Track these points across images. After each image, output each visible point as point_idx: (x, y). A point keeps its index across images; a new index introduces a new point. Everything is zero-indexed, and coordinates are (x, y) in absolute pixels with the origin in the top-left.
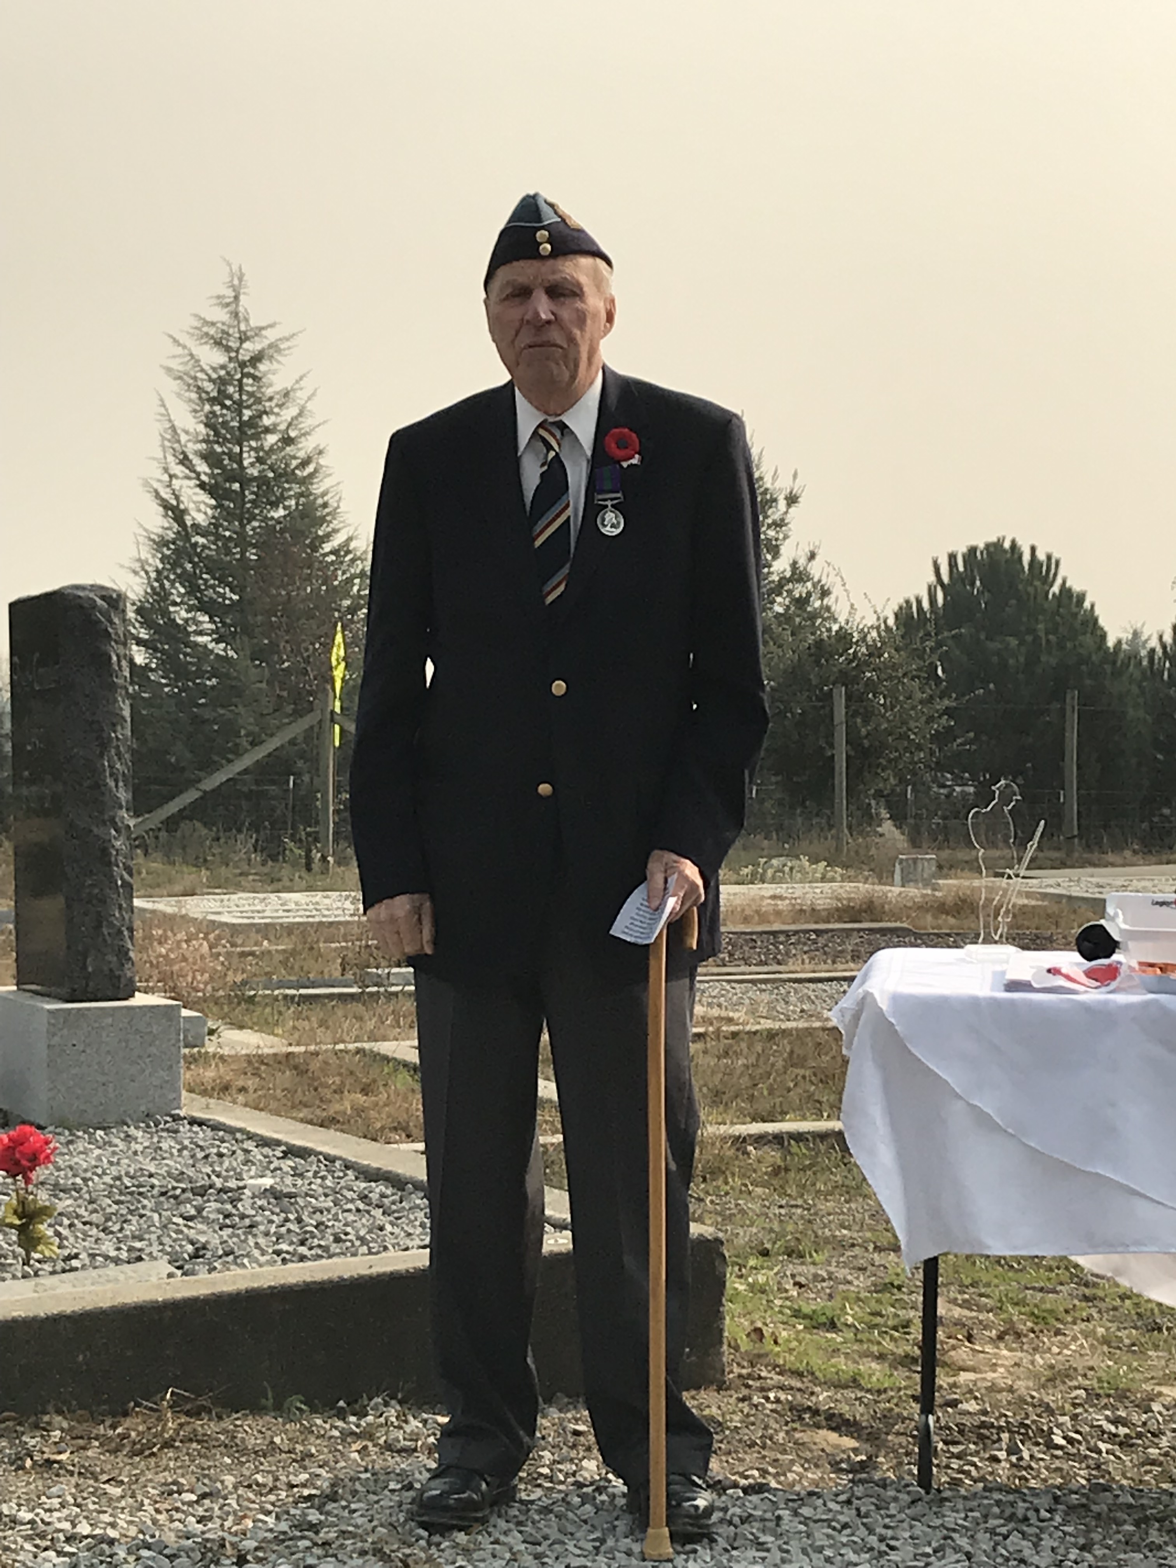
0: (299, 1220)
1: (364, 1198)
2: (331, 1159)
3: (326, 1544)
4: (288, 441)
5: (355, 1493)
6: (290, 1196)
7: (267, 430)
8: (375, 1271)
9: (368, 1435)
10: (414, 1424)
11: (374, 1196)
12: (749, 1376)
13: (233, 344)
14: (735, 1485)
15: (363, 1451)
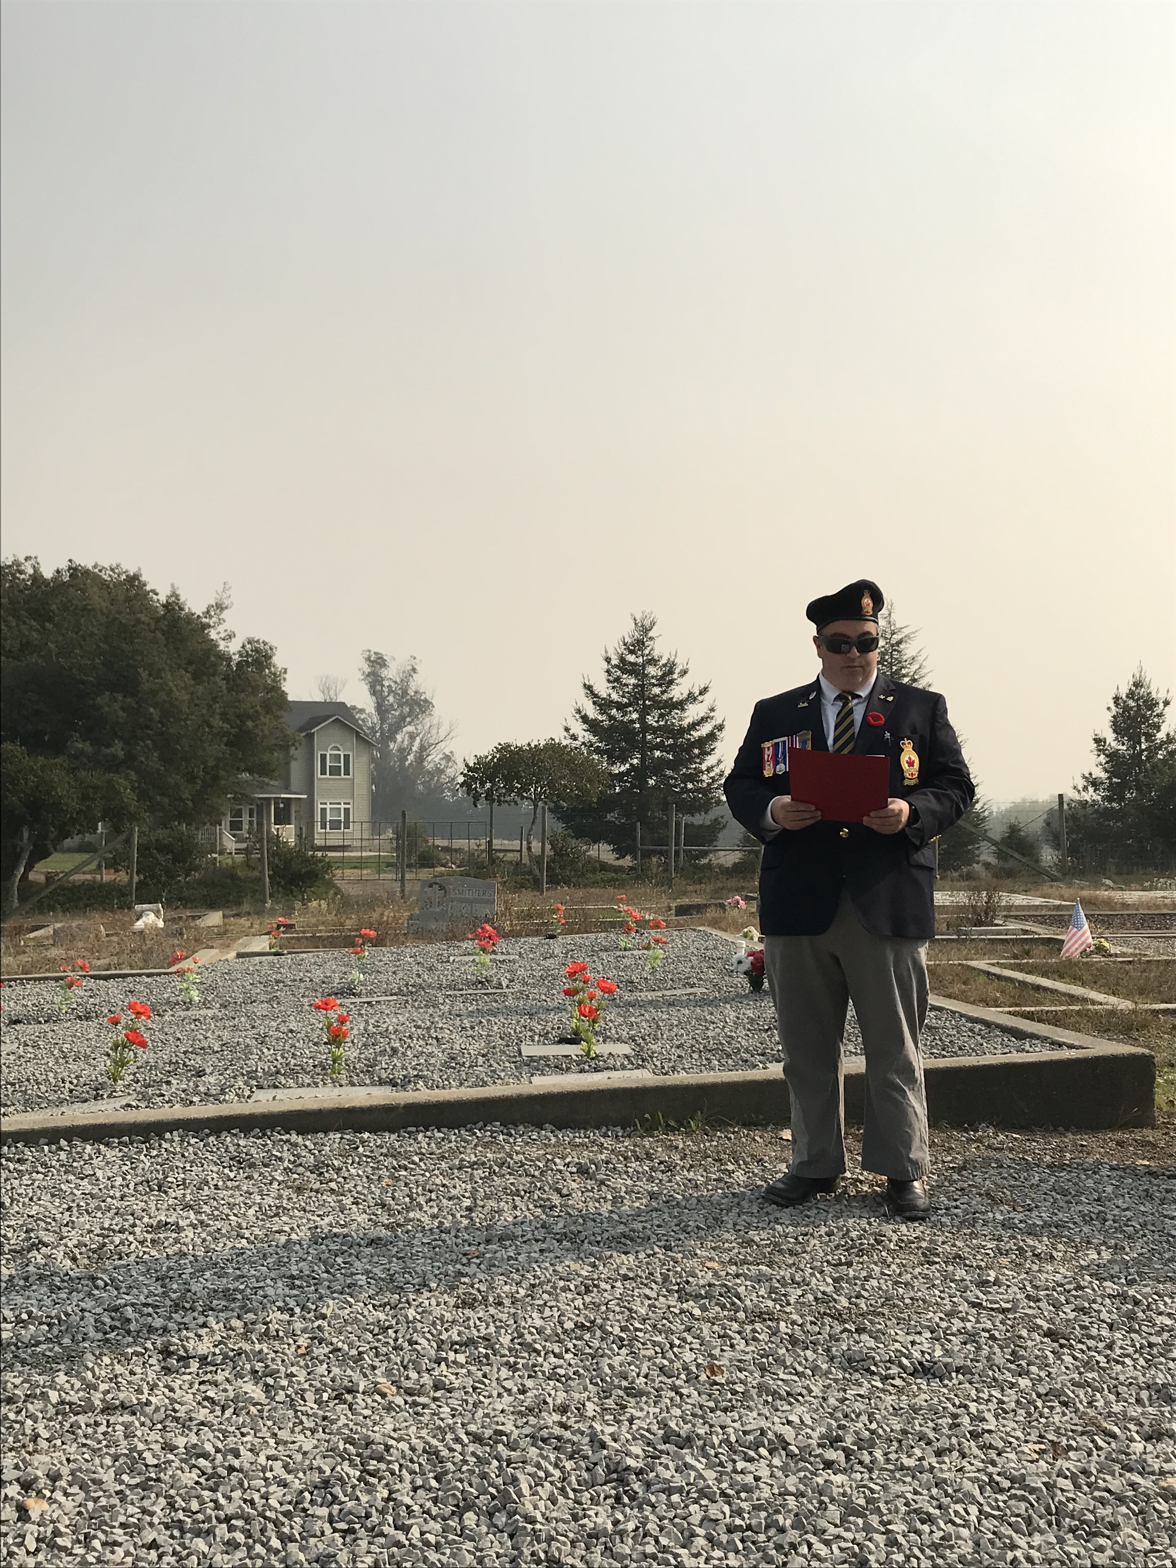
0: (941, 1040)
1: (971, 1030)
2: (954, 1012)
3: (962, 1189)
4: (915, 680)
5: (975, 1167)
6: (936, 1028)
7: (904, 676)
8: (981, 1063)
9: (979, 1140)
10: (1001, 1137)
11: (976, 1030)
12: (1168, 1123)
13: (889, 636)
14: (1164, 1175)
15: (977, 1148)
